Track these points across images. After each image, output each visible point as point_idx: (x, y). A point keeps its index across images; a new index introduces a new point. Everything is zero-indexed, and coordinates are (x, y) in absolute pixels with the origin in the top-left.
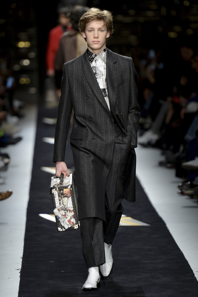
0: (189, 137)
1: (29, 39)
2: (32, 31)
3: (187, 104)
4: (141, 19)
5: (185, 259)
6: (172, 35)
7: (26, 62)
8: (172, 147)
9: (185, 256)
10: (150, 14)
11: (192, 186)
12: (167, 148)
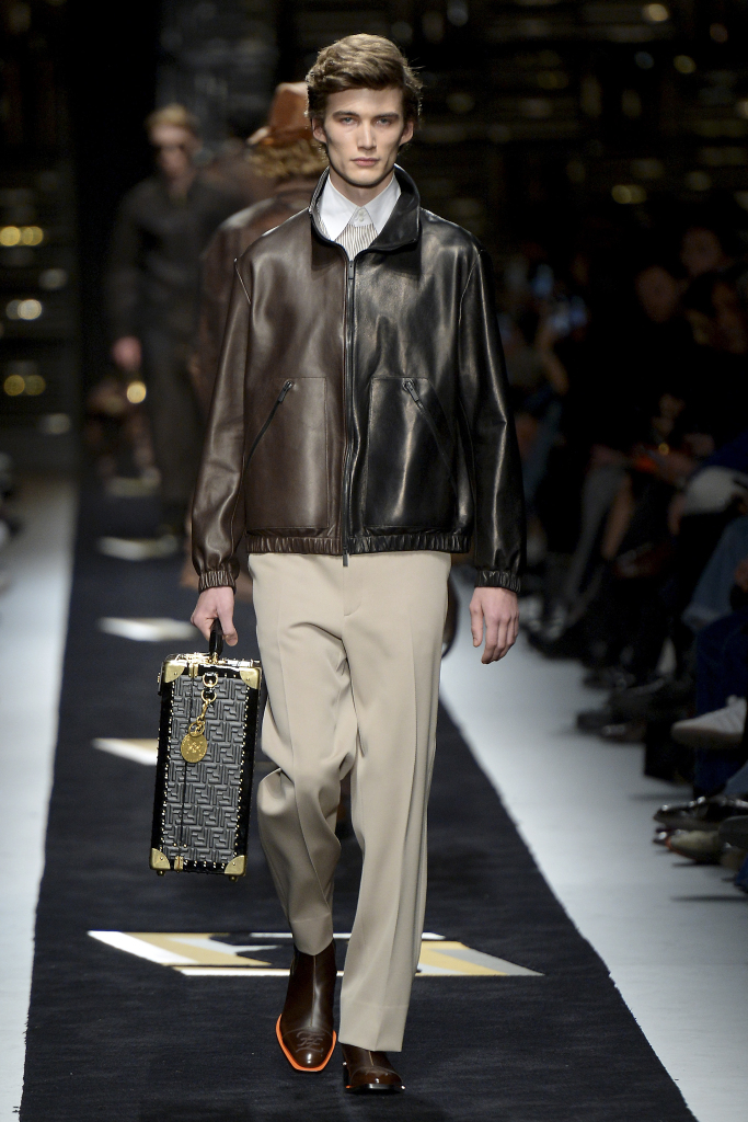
0: (702, 613)
1: (39, 215)
2: (54, 180)
3: (691, 476)
4: (500, 132)
5: (688, 1112)
6: (627, 194)
7: (30, 309)
8: (627, 655)
9: (687, 1101)
10: (537, 107)
11: (713, 815)
12: (612, 659)
